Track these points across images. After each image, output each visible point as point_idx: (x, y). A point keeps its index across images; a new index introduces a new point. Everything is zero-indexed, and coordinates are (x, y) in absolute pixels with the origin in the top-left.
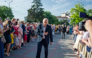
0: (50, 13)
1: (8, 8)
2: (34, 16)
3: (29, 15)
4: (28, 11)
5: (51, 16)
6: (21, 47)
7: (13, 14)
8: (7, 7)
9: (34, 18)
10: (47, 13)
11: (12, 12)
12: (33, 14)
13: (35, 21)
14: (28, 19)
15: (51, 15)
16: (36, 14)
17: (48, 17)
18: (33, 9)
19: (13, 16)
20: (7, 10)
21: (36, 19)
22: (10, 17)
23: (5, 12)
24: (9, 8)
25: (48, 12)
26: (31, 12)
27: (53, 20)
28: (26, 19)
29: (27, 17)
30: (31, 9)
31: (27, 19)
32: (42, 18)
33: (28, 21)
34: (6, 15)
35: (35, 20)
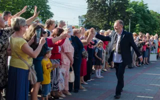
0: (143, 5)
2: (103, 13)
3: (89, 11)
5: (146, 14)
6: (70, 94)
7: (50, 10)
9: (102, 18)
10: (136, 6)
11: (48, 4)
12: (102, 10)
13: (105, 25)
14: (87, 21)
15: (148, 11)
16: (109, 8)
17: (140, 15)
19: (51, 15)
21: (108, 23)
22: (43, 16)
25: (138, 4)
26: (97, 3)
27: (153, 23)
28: (82, 21)
29: (85, 16)
31: (84, 20)
32: (124, 17)
35: (105, 23)
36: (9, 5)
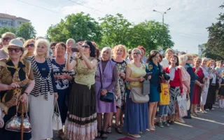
1: (160, 26)
3: (211, 40)
4: (210, 29)
7: (171, 40)
8: (157, 23)
11: (169, 34)
14: (207, 50)
18: (222, 23)
20: (158, 31)
22: (164, 45)
23: (153, 34)
24: (162, 24)
26: (219, 31)
28: (202, 50)
29: (206, 45)
30: (219, 24)
31: (205, 49)
33: (209, 55)
34: (155, 41)
36: (135, 36)
